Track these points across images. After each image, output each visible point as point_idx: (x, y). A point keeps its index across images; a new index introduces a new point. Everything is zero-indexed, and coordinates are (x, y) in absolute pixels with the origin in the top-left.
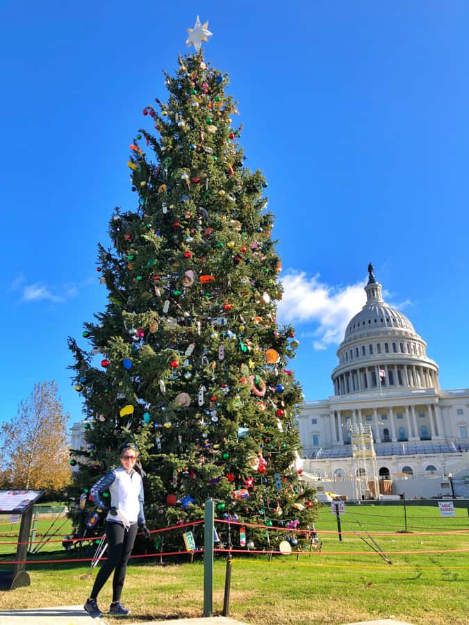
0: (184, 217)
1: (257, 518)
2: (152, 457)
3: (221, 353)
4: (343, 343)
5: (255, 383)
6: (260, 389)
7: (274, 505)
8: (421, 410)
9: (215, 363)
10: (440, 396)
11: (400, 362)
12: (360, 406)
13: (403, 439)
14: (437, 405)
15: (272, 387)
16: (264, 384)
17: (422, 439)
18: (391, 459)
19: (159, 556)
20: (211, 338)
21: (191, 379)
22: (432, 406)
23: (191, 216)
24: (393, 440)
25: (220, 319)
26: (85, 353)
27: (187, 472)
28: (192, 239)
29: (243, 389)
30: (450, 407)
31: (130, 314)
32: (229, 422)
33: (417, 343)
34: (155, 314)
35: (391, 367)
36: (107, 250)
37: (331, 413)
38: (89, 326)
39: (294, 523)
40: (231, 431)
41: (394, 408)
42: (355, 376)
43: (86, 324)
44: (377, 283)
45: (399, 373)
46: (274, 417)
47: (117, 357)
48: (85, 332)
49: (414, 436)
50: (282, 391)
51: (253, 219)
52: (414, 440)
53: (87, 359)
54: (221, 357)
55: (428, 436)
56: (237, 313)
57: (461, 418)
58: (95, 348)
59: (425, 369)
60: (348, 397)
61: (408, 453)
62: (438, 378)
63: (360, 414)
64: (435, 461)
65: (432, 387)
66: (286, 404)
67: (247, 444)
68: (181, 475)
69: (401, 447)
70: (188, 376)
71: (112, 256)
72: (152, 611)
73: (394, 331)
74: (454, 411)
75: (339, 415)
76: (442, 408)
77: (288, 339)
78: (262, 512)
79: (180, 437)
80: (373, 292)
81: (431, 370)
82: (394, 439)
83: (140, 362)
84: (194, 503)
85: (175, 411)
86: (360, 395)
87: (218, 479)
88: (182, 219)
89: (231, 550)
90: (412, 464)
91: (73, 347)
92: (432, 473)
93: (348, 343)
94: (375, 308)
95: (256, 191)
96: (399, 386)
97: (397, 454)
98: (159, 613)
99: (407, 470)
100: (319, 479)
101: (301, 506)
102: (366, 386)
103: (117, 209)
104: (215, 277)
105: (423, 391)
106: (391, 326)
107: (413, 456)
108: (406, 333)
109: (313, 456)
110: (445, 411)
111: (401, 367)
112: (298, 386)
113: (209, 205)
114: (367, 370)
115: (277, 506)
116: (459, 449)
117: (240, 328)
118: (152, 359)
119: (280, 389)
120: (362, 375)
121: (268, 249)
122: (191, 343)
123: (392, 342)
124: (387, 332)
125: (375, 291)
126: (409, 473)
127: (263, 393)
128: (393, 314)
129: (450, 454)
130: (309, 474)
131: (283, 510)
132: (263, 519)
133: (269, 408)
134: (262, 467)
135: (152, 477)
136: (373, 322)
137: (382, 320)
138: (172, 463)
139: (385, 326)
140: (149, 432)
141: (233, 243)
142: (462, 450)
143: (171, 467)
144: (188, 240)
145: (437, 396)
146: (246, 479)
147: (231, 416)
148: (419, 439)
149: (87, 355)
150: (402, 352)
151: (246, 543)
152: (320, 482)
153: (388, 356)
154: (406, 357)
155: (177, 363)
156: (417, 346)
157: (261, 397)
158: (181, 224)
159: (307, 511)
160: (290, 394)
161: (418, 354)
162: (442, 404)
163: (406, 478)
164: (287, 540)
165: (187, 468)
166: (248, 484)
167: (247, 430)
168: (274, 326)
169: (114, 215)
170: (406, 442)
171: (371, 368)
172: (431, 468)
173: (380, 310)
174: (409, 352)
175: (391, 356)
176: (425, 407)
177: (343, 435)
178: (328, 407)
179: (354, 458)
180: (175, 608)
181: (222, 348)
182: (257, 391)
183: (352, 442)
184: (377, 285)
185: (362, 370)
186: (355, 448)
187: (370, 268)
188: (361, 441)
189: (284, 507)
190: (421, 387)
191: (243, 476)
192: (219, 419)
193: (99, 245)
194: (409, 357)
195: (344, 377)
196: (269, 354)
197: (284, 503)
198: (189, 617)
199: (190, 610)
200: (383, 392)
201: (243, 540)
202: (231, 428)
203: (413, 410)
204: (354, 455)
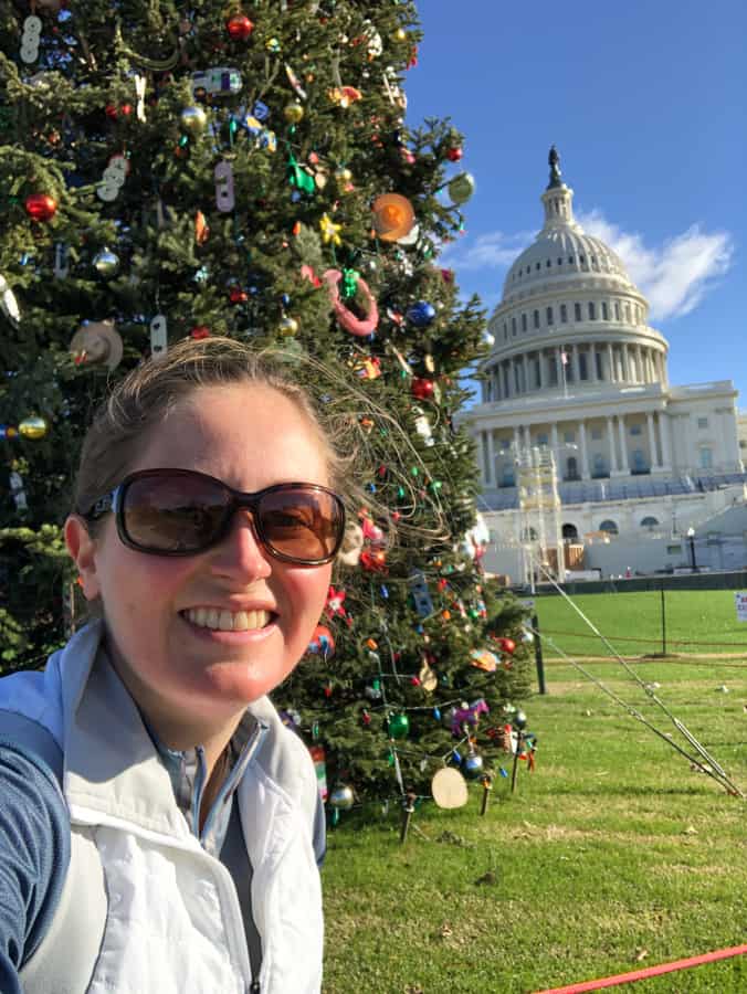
1: (361, 711)
3: (224, 188)
4: (499, 307)
5: (343, 292)
6: (362, 316)
7: (410, 664)
8: (635, 423)
9: (202, 220)
10: (671, 396)
11: (601, 338)
12: (527, 421)
13: (601, 473)
14: (664, 412)
15: (396, 312)
16: (373, 301)
17: (634, 473)
18: (579, 509)
20: (184, 129)
21: (114, 274)
22: (656, 415)
24: (583, 477)
25: (217, 72)
30: (686, 415)
33: (631, 300)
35: (584, 347)
37: (477, 434)
39: (471, 710)
41: (587, 422)
42: (519, 367)
44: (564, 186)
45: (598, 358)
46: (406, 399)
49: (620, 468)
50: (429, 322)
52: (621, 475)
54: (226, 204)
55: (644, 467)
57: (703, 434)
59: (644, 350)
60: (505, 404)
61: (611, 497)
62: (666, 364)
63: (527, 433)
64: (656, 509)
65: (655, 381)
66: (437, 366)
69: (598, 489)
70: (106, 261)
73: (592, 281)
74: (692, 423)
75: (490, 438)
76: (671, 417)
77: (441, 166)
78: (376, 691)
80: (557, 205)
81: (654, 351)
82: (586, 476)
86: (529, 401)
90: (617, 517)
92: (651, 530)
93: (507, 307)
94: (559, 238)
96: (596, 382)
97: (591, 501)
99: (608, 527)
101: (488, 659)
102: (539, 383)
105: (640, 389)
106: (587, 270)
107: (619, 502)
108: (614, 283)
110: (675, 422)
111: (601, 346)
112: (475, 309)
114: (541, 355)
115: (420, 666)
116: (700, 487)
117: (288, 111)
119: (425, 314)
120: (532, 363)
122: (118, 152)
123: (588, 301)
124: (579, 282)
125: (560, 202)
126: (611, 532)
127: (368, 327)
128: (591, 247)
129: (683, 496)
131: (439, 676)
132: (380, 711)
133: (391, 375)
134: (372, 553)
136: (554, 265)
137: (571, 260)
139: (576, 271)
142: (704, 488)
145: (665, 397)
148: (629, 473)
150: (606, 318)
151: (328, 795)
153: (580, 327)
154: (611, 327)
155: (51, 203)
156: (633, 307)
157: (362, 340)
159: (507, 673)
160: (452, 334)
161: (634, 323)
162: (674, 411)
163: (607, 541)
164: (453, 763)
166: (329, 611)
170: (606, 480)
171: (549, 352)
172: (649, 522)
173: (568, 239)
174: (618, 319)
175: (585, 327)
176: (642, 416)
177: (497, 470)
178: (471, 424)
179: (522, 511)
181: (225, 170)
182: (351, 318)
183: (518, 483)
184: (564, 192)
185: (533, 355)
186: (524, 492)
187: (553, 158)
188: (535, 480)
189: (442, 667)
190: (635, 382)
194: (617, 328)
195: (501, 369)
196: (386, 210)
197: (441, 653)
200: (569, 394)
203: (621, 423)
204: (522, 504)
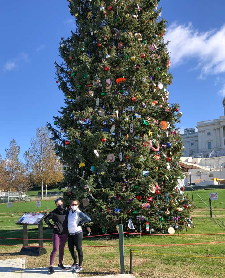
0: (103, 39)
1: (155, 217)
2: (97, 190)
3: (131, 128)
5: (153, 144)
6: (156, 147)
7: (164, 210)
9: (128, 135)
15: (163, 144)
16: (159, 144)
19: (105, 236)
20: (124, 121)
23: (108, 38)
25: (130, 107)
26: (57, 131)
27: (115, 196)
28: (109, 56)
29: (144, 151)
31: (77, 112)
32: (137, 170)
34: (90, 109)
36: (60, 66)
37: (221, 127)
38: (56, 118)
39: (177, 218)
40: (138, 174)
43: (54, 117)
46: (165, 162)
47: (72, 139)
48: (54, 122)
51: (150, 29)
53: (58, 134)
54: (132, 131)
56: (141, 101)
58: (61, 130)
66: (173, 153)
67: (148, 180)
68: (112, 198)
70: (113, 145)
71: (64, 69)
72: (98, 269)
77: (174, 113)
78: (158, 214)
79: (111, 179)
83: (85, 140)
84: (120, 211)
85: (106, 166)
87: (132, 200)
88: (102, 41)
89: (141, 233)
91: (50, 128)
95: (153, 6)
98: (101, 271)
100: (210, 170)
101: (180, 209)
103: (62, 39)
104: (126, 78)
109: (207, 156)
113: (120, 25)
115: (166, 210)
117: (143, 111)
118: (91, 138)
119: (169, 145)
121: (162, 50)
127: (158, 149)
130: (204, 167)
131: (170, 212)
132: (158, 217)
133: (162, 158)
134: (157, 191)
135: (98, 200)
138: (107, 193)
140: (94, 179)
141: (134, 57)
143: (107, 195)
144: (107, 57)
146: (148, 198)
147: (138, 166)
149: (58, 132)
151: (149, 230)
152: (211, 172)
155: (105, 139)
157: (157, 152)
158: (102, 44)
159: (184, 212)
164: (172, 226)
165: (116, 195)
166: (149, 200)
167: (148, 172)
168: (165, 105)
169: (61, 44)
178: (219, 123)
180: (109, 269)
181: (131, 125)
182: (154, 149)
189: (171, 210)
191: (146, 196)
192: (131, 168)
193: (55, 63)
196: (162, 124)
197: (171, 208)
198: (114, 274)
199: (115, 270)
201: (148, 228)
202: (138, 173)
